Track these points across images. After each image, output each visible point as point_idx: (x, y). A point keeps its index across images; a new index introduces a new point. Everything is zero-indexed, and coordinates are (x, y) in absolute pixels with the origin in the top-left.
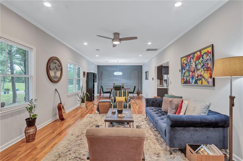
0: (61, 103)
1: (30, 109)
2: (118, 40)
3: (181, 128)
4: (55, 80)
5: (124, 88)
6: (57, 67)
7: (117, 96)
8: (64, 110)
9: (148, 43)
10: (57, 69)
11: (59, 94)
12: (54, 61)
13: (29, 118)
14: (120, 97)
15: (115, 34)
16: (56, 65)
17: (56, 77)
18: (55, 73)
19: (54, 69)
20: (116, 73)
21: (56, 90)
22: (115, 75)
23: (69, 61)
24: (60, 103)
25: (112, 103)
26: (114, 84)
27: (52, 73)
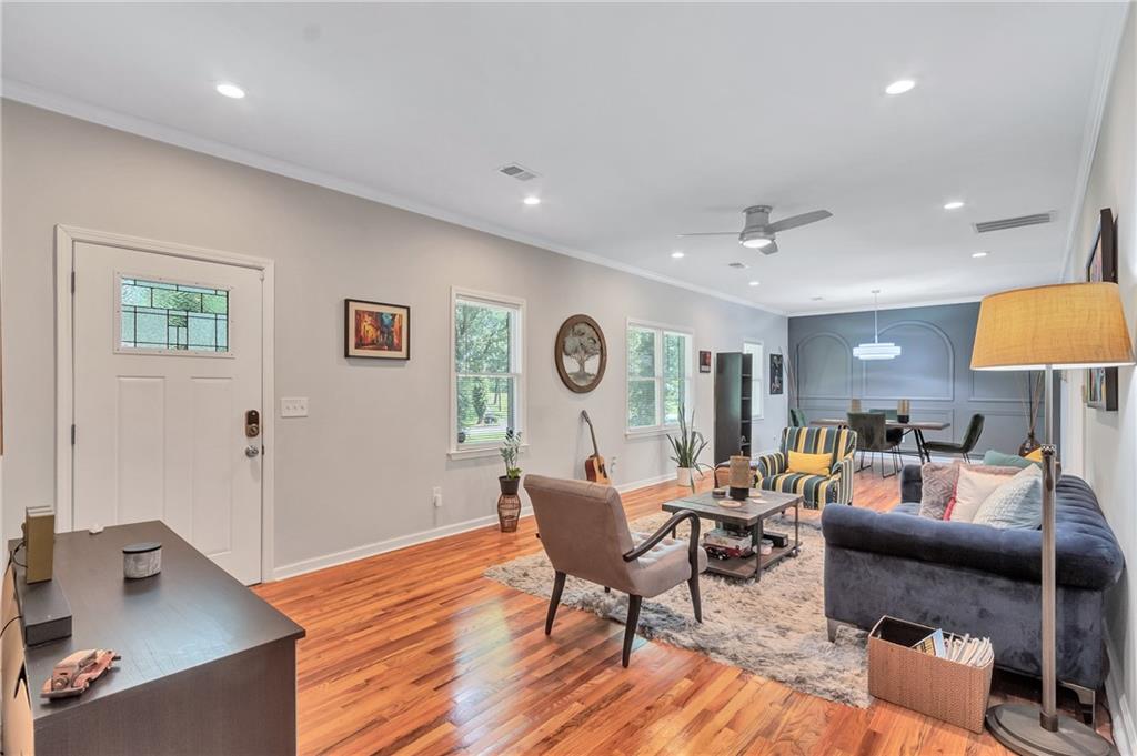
0: (596, 455)
1: (508, 455)
2: (762, 234)
3: (868, 557)
4: (583, 384)
5: (909, 423)
6: (588, 343)
7: (796, 450)
8: (605, 476)
9: (946, 203)
10: (586, 352)
11: (591, 426)
12: (577, 328)
13: (505, 477)
14: (812, 456)
15: (749, 213)
16: (584, 339)
17: (582, 375)
18: (582, 364)
19: (576, 351)
20: (863, 352)
21: (584, 414)
22: (861, 357)
23: (629, 320)
24: (593, 453)
25: (758, 473)
26: (856, 402)
27: (571, 365)
